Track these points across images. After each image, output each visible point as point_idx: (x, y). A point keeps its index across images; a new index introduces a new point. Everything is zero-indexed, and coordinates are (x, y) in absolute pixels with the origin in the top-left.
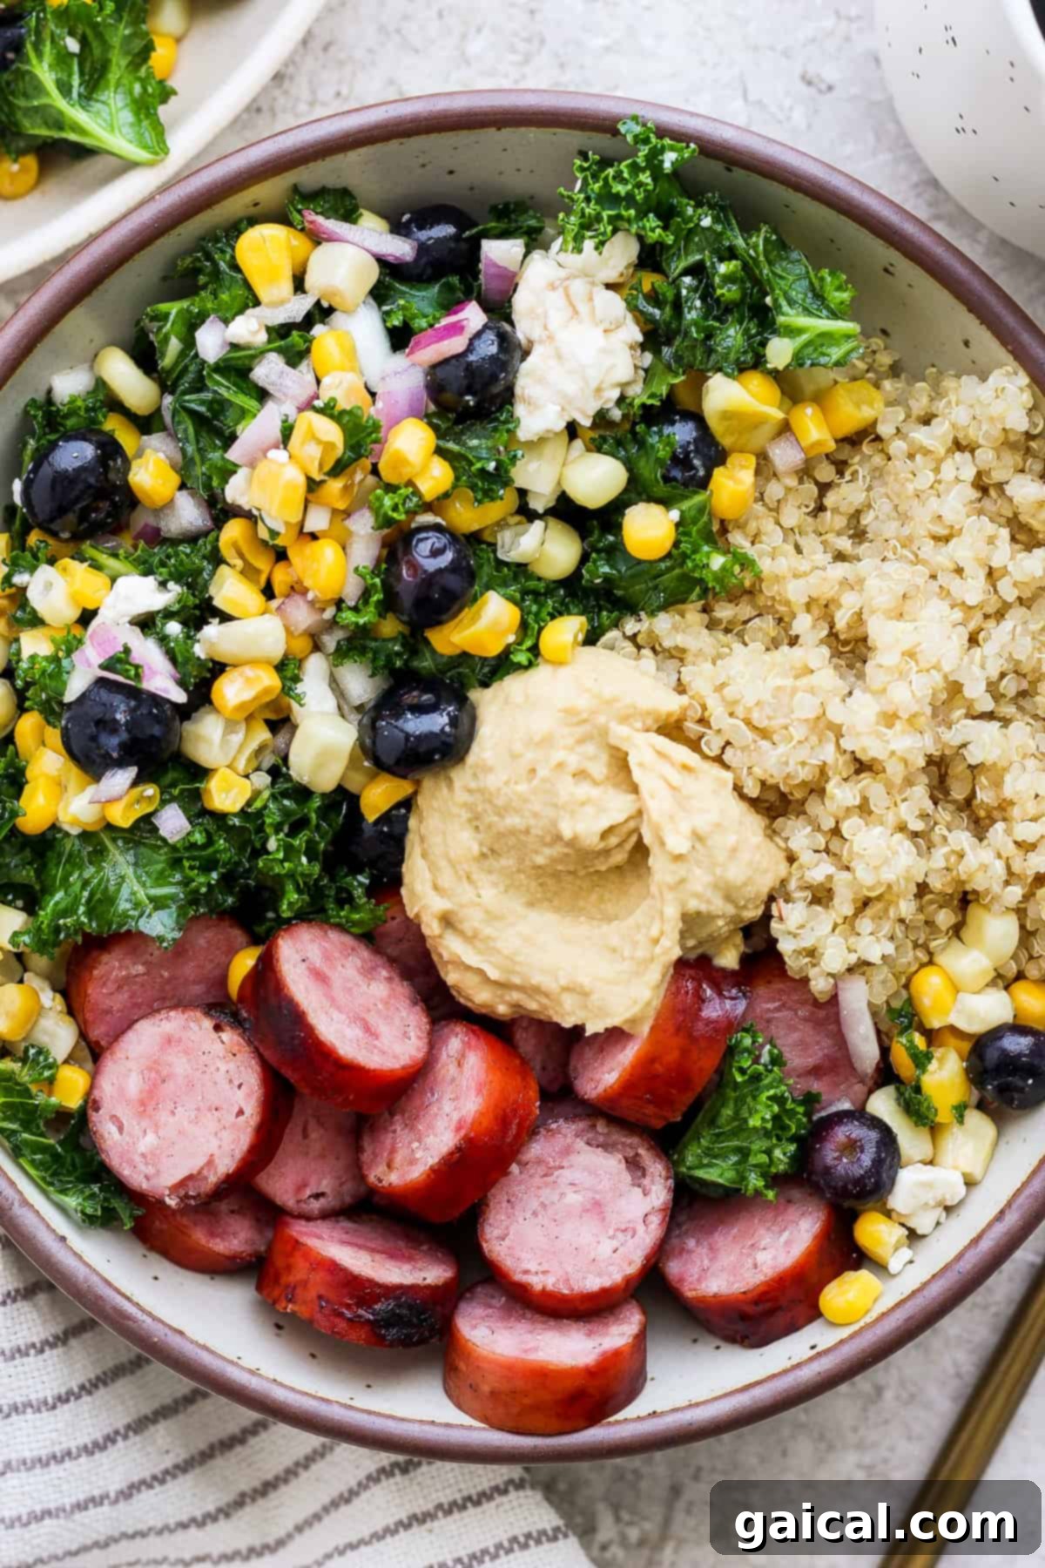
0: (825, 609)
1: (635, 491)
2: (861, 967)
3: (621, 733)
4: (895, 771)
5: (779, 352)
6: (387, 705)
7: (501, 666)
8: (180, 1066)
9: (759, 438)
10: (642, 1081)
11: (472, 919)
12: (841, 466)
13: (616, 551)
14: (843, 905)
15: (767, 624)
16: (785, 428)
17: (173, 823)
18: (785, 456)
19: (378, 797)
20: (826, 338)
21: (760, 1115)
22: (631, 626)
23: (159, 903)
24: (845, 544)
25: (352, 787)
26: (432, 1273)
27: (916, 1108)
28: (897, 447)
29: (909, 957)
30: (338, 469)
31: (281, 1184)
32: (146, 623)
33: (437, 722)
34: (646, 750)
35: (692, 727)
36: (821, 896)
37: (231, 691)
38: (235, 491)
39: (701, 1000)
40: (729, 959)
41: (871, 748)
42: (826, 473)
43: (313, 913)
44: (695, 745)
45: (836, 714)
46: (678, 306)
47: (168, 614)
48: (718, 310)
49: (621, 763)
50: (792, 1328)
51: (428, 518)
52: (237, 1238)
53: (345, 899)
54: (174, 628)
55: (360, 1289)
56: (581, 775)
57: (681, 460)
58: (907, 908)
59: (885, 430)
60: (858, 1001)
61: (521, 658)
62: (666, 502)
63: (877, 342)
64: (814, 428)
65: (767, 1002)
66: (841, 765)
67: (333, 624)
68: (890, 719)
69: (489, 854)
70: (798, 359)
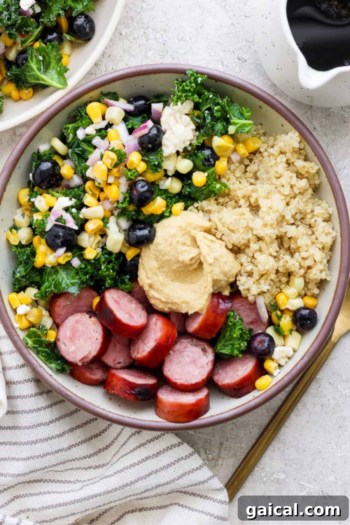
0: (247, 198)
1: (195, 168)
2: (262, 293)
3: (194, 232)
4: (268, 239)
5: (232, 129)
6: (132, 228)
7: (161, 217)
8: (81, 328)
9: (228, 153)
10: (204, 326)
11: (157, 285)
12: (251, 160)
13: (191, 185)
14: (256, 276)
15: (233, 203)
16: (235, 150)
17: (76, 262)
18: (235, 158)
19: (130, 254)
20: (244, 125)
21: (236, 334)
22: (196, 205)
23: (73, 284)
24: (253, 181)
25: (123, 251)
26: (151, 381)
27: (278, 331)
28: (265, 154)
29: (275, 291)
30: (116, 166)
31: (109, 359)
32: (67, 209)
33: (145, 232)
34: (201, 236)
35: (213, 231)
36: (250, 274)
37: (90, 226)
38: (89, 173)
39: (219, 303)
40: (226, 293)
41: (261, 234)
42: (247, 162)
43: (115, 286)
44: (214, 235)
45: (251, 225)
46: (204, 119)
47: (72, 207)
48: (215, 119)
49: (194, 241)
50: (248, 392)
51: (141, 178)
52: (98, 375)
53: (123, 282)
54: (74, 210)
55: (132, 386)
56: (184, 244)
57: (207, 160)
58: (273, 276)
59: (262, 150)
60: (262, 303)
61: (167, 214)
62: (204, 171)
63: (259, 127)
64: (242, 150)
65: (237, 304)
66: (254, 238)
67: (117, 208)
68: (265, 225)
69: (161, 267)
70: (237, 131)
